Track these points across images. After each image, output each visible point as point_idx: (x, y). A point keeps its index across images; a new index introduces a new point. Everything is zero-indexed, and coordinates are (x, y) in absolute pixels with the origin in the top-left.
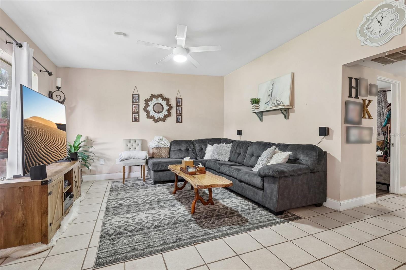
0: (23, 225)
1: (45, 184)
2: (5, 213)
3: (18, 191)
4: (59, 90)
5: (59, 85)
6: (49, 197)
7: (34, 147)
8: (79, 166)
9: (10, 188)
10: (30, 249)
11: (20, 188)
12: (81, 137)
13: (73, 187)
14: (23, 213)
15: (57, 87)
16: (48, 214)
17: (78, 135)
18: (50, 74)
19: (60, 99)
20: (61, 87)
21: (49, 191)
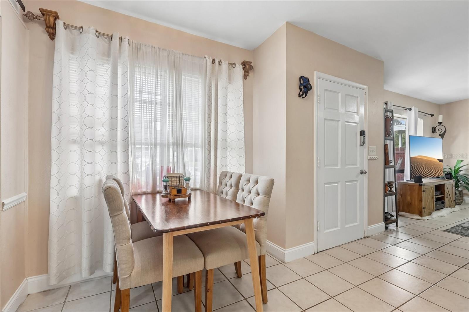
0: (410, 204)
1: (420, 185)
2: (403, 195)
3: (408, 187)
4: (441, 124)
5: (440, 121)
6: (423, 193)
7: (420, 171)
8: (453, 184)
9: (405, 185)
10: (413, 216)
11: (409, 185)
12: (461, 162)
13: (445, 198)
14: (410, 198)
15: (439, 123)
16: (422, 202)
17: (458, 160)
18: (432, 115)
19: (442, 132)
20: (442, 122)
21: (423, 190)
